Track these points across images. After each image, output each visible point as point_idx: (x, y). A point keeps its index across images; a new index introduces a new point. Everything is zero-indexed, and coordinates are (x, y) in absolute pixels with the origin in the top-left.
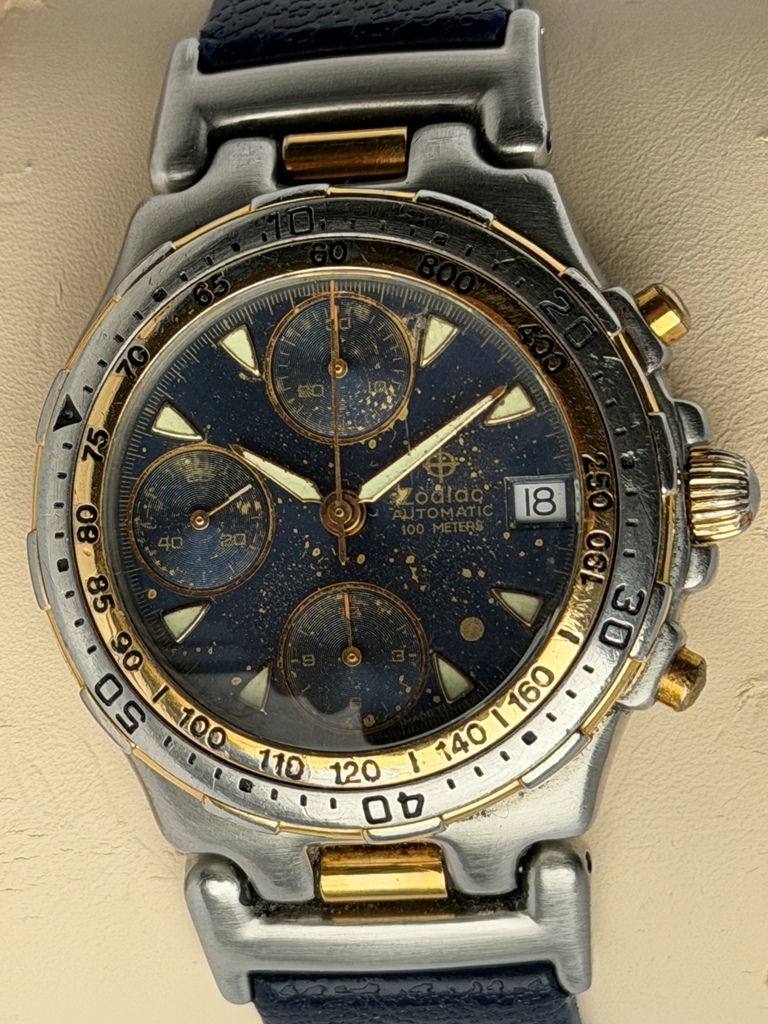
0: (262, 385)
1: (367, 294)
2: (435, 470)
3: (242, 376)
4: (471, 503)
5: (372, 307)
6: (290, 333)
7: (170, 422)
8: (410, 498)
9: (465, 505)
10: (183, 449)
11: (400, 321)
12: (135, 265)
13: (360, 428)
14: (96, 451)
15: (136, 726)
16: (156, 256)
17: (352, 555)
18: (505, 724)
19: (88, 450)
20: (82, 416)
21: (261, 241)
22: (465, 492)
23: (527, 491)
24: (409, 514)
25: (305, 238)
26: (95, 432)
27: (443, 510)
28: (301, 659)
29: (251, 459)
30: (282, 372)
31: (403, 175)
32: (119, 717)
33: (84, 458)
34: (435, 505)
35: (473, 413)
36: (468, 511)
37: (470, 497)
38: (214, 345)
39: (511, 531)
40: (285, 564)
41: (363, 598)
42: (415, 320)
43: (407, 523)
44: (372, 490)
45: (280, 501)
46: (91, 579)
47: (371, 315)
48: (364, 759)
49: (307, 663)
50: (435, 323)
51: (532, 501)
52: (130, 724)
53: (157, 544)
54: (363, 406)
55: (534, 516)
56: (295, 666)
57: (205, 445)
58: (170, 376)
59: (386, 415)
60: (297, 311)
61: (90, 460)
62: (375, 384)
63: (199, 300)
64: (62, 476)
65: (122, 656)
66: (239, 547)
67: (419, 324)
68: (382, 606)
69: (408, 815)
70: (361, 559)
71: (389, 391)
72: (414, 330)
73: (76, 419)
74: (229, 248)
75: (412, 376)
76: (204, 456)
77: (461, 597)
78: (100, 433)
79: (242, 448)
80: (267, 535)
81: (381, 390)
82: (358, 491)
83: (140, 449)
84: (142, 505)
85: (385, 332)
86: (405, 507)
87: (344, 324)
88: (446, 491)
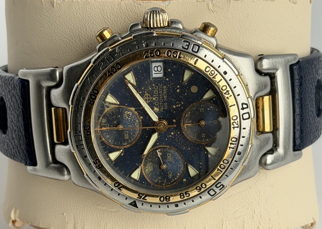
0: (125, 149)
1: (99, 119)
2: (149, 100)
3: (122, 155)
4: (158, 90)
5: (103, 118)
6: (110, 141)
7: (136, 175)
8: (157, 107)
9: (159, 91)
10: (143, 172)
11: (107, 110)
12: (91, 185)
13: (137, 121)
14: (144, 196)
15: (222, 185)
16: (88, 179)
17: (173, 123)
18: (221, 80)
19: (143, 199)
20: (134, 200)
21: (84, 150)
22: (155, 91)
23: (155, 74)
24: (162, 107)
25: (83, 137)
26: (138, 197)
27: (160, 98)
28: (203, 138)
29: (146, 152)
30: (121, 143)
31: (65, 109)
32: (220, 190)
33: (146, 200)
34: (159, 100)
35: (133, 89)
36: (161, 90)
37: (156, 90)
38: (114, 163)
39: (166, 78)
40: (176, 142)
41: (186, 120)
42: (106, 105)
43: (164, 108)
44: (155, 118)
45: (158, 144)
46: (180, 198)
47: (105, 118)
48: (231, 120)
49: (204, 136)
50: (107, 100)
51: (157, 72)
52: (222, 186)
53: (170, 179)
54: (131, 120)
55: (162, 72)
56: (205, 139)
57: (142, 165)
58: (122, 175)
59: (133, 114)
60: (104, 139)
61: (147, 198)
62: (124, 117)
63: (101, 167)
64: (151, 206)
65: (202, 189)
66: (171, 155)
67: (107, 105)
68: (188, 114)
69: (247, 107)
70: (174, 121)
71: (127, 113)
72: (109, 106)
73: (135, 202)
74: (86, 158)
75: (122, 106)
76: (145, 165)
77: (185, 92)
78: (139, 195)
79: (143, 155)
80: (168, 148)
81: (126, 115)
82: (155, 122)
83: (143, 184)
84: (159, 183)
85: (110, 114)
86: (159, 108)
87: (107, 126)
88: (155, 97)
